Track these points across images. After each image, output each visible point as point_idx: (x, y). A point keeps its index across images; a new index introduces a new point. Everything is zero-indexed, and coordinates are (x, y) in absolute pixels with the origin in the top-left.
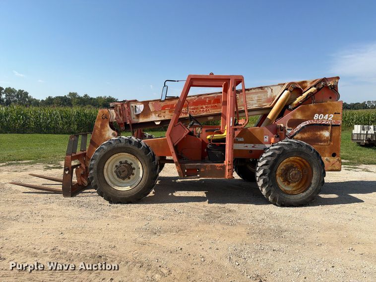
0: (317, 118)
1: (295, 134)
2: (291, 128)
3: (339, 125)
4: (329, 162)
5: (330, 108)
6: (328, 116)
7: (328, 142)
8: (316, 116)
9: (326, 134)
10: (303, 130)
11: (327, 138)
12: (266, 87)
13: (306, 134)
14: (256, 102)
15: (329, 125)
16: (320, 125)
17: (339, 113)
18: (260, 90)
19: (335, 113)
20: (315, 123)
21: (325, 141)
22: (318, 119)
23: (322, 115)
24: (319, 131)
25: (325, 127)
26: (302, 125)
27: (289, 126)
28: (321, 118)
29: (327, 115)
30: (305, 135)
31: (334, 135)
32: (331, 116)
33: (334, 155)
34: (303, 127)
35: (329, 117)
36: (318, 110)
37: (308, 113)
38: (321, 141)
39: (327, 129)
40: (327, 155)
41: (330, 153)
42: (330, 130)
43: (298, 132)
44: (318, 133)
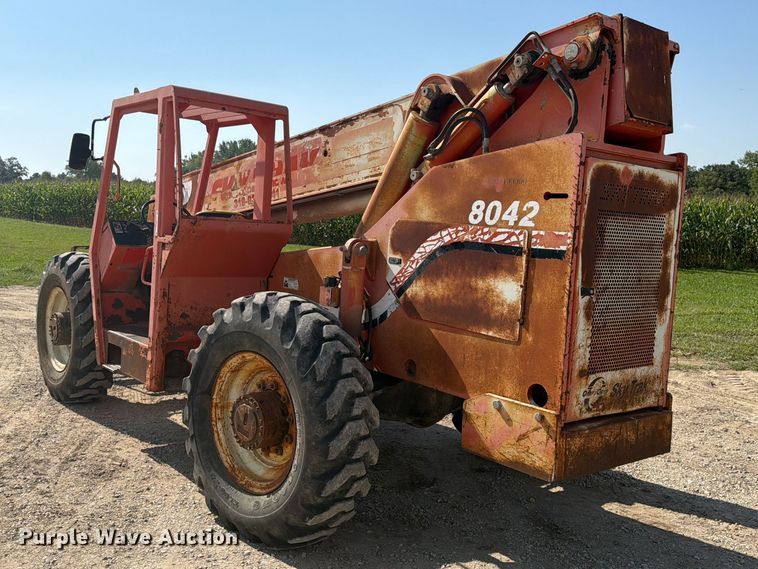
0: (480, 219)
1: (409, 283)
2: (398, 257)
3: (559, 255)
4: (508, 420)
5: (528, 169)
6: (521, 207)
7: (513, 330)
8: (478, 207)
9: (508, 290)
10: (431, 268)
11: (512, 309)
12: (391, 105)
13: (439, 283)
14: (366, 161)
15: (518, 251)
16: (487, 247)
17: (565, 196)
18: (378, 119)
19: (548, 196)
20: (469, 237)
21: (501, 323)
22: (483, 224)
23: (497, 203)
24: (484, 275)
25: (505, 260)
26: (429, 246)
27: (395, 250)
28: (492, 218)
29: (515, 205)
30: (439, 289)
31: (537, 296)
32: (530, 209)
33: (538, 395)
34: (432, 256)
35: (521, 214)
36: (486, 183)
37: (453, 198)
38: (489, 322)
39: (512, 271)
40: (509, 387)
41: (521, 382)
42: (523, 274)
43: (419, 272)
44: (481, 284)
